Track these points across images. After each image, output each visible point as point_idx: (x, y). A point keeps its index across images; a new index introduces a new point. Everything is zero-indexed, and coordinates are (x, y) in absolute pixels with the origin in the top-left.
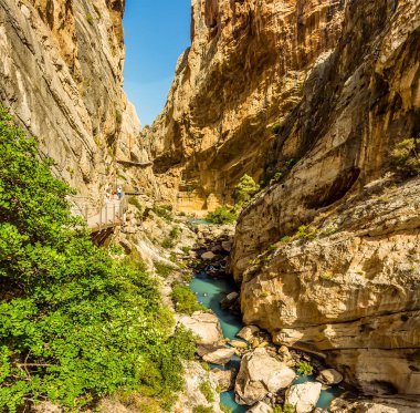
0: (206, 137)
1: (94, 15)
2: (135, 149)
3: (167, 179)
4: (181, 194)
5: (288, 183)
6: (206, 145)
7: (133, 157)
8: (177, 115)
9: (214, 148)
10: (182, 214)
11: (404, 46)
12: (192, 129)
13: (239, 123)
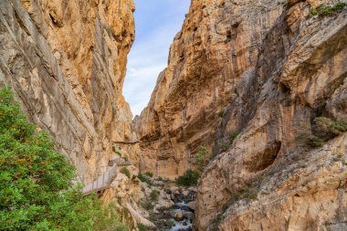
0: (176, 120)
1: (107, 53)
2: (128, 132)
3: (150, 152)
4: (159, 163)
5: (232, 151)
6: (176, 126)
7: (126, 138)
8: (157, 107)
9: (181, 128)
10: (160, 179)
11: (297, 69)
12: (166, 116)
13: (198, 111)
